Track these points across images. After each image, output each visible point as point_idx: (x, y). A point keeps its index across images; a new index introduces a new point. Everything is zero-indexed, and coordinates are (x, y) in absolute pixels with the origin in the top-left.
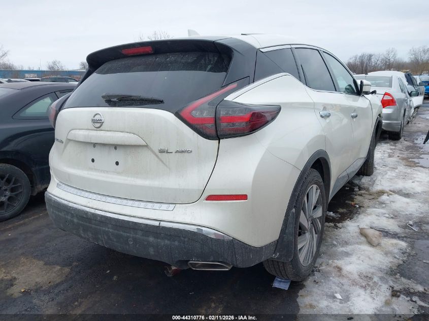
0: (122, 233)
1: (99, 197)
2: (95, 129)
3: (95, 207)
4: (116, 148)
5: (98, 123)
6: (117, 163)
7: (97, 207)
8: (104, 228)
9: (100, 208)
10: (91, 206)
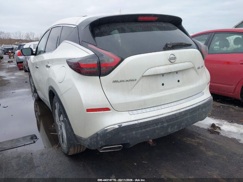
0: (194, 114)
1: (175, 103)
2: (171, 63)
3: (178, 109)
4: (177, 73)
5: (172, 60)
6: (179, 81)
7: (180, 108)
8: (185, 118)
9: (182, 108)
10: (175, 110)
